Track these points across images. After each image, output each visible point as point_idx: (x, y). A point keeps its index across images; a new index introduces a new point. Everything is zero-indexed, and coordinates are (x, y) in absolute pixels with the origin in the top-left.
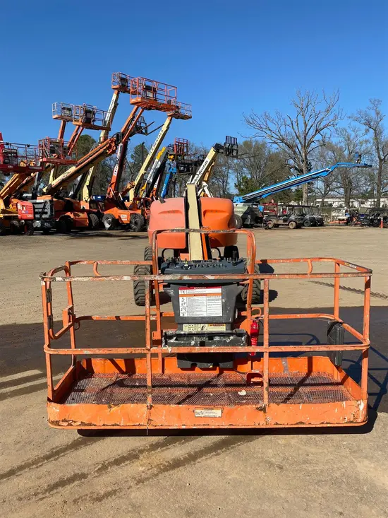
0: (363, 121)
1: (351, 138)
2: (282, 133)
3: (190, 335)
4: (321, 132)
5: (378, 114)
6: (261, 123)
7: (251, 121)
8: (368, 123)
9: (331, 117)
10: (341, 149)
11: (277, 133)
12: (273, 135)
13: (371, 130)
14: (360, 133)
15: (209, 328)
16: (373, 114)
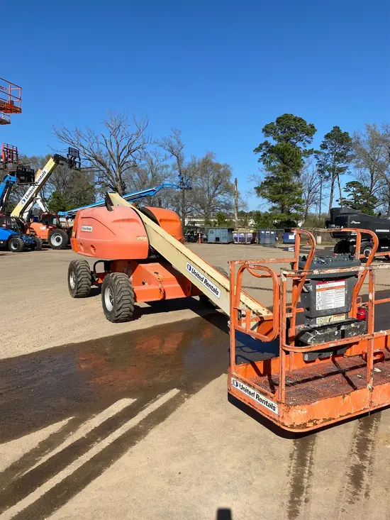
0: (167, 147)
1: (154, 162)
2: (95, 151)
3: (323, 328)
4: (133, 154)
5: (179, 143)
6: (72, 138)
7: (62, 134)
8: (171, 150)
9: (141, 141)
10: (145, 171)
11: (90, 150)
12: (86, 151)
13: (174, 157)
14: (161, 158)
15: (335, 319)
16: (175, 143)
